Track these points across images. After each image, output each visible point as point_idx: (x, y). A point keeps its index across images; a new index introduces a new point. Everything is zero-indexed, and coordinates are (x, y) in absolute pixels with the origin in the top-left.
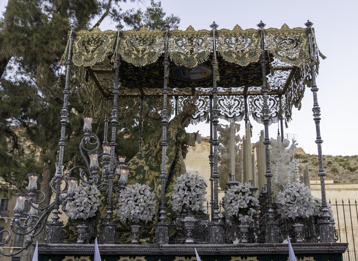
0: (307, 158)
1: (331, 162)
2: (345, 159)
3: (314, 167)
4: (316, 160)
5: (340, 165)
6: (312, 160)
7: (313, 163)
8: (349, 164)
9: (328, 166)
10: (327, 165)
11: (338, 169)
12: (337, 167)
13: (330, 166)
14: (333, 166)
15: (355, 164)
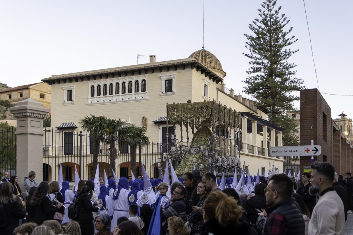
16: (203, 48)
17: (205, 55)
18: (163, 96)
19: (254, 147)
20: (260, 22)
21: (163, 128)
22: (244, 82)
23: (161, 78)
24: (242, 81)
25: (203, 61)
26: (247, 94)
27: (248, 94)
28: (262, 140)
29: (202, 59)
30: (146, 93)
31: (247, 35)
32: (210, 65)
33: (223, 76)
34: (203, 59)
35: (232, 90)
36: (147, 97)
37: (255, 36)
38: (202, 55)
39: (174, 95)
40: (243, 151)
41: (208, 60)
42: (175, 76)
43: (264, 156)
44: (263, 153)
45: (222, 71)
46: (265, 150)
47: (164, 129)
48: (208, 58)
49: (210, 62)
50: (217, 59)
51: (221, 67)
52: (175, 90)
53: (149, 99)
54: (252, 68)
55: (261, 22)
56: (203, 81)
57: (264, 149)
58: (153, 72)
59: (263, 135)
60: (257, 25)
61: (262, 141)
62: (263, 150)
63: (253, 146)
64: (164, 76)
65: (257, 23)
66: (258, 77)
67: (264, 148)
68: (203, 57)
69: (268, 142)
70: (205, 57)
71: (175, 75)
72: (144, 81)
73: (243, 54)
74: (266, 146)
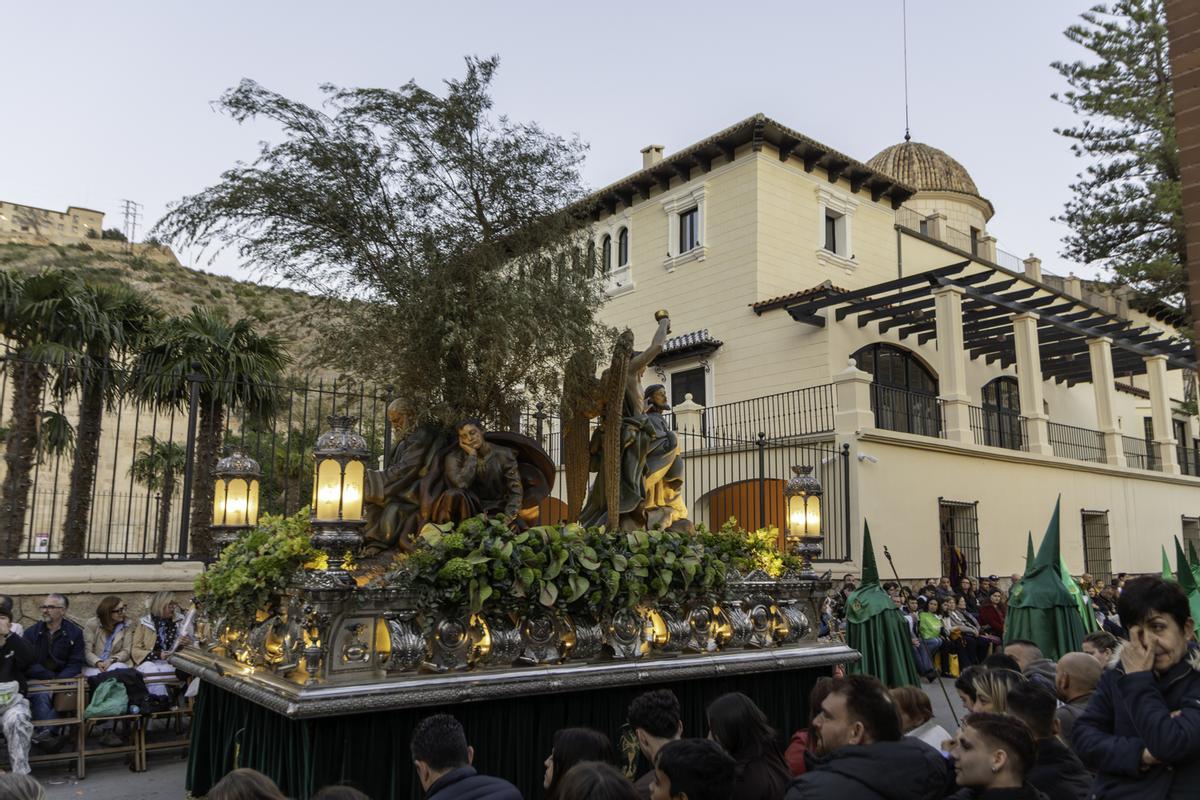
0: (161, 271)
1: (219, 292)
2: (259, 292)
3: (172, 297)
4: (182, 281)
5: (239, 303)
6: (173, 279)
7: (172, 286)
8: (262, 303)
9: (208, 301)
10: (208, 297)
11: (230, 310)
12: (229, 307)
13: (215, 302)
14: (222, 303)
15: (276, 307)
16: (907, 138)
17: (907, 154)
18: (673, 269)
19: (1106, 438)
20: (1110, 10)
21: (674, 376)
22: (1060, 218)
23: (666, 208)
24: (1053, 219)
25: (901, 173)
26: (1082, 264)
27: (1088, 261)
28: (1148, 414)
29: (896, 168)
30: (628, 268)
31: (1063, 65)
32: (924, 180)
33: (979, 214)
34: (901, 168)
35: (1035, 260)
36: (631, 281)
37: (1093, 60)
38: (895, 155)
39: (704, 258)
40: (1027, 450)
41: (916, 167)
42: (705, 191)
43: (1162, 470)
44: (1152, 458)
45: (977, 196)
46: (1162, 447)
47: (676, 381)
48: (917, 161)
49: (925, 172)
50: (955, 162)
51: (970, 182)
52: (708, 239)
53: (635, 285)
54: (1091, 170)
55: (1115, 11)
56: (818, 198)
57: (1159, 444)
58: (646, 195)
59: (1152, 395)
60: (1099, 24)
61: (1148, 420)
62: (1155, 448)
63: (1102, 435)
64: (672, 201)
65: (1099, 17)
66: (1113, 195)
67: (1157, 438)
68: (901, 162)
69: (1174, 421)
70: (906, 162)
71: (704, 188)
72: (624, 231)
73: (1056, 131)
74: (1165, 434)
